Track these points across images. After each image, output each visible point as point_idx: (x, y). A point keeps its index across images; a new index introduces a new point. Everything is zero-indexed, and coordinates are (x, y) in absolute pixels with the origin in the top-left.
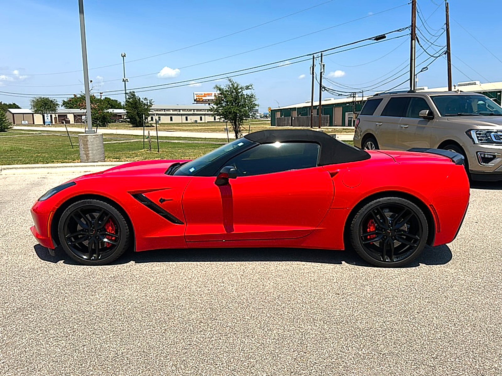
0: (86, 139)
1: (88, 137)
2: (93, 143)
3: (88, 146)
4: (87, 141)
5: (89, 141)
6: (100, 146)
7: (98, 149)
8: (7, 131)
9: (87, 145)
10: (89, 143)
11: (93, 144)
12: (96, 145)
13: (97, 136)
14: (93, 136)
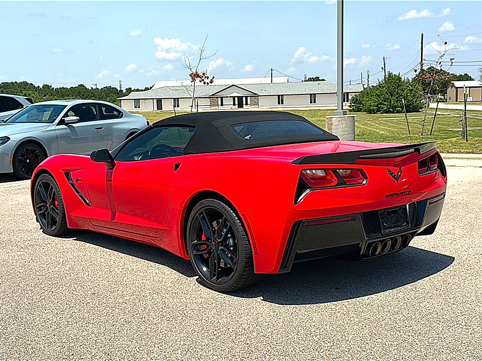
0: (331, 122)
1: (333, 119)
2: (337, 127)
3: (332, 131)
4: (332, 124)
5: (334, 124)
6: (347, 131)
7: (344, 135)
8: (421, 111)
9: (331, 129)
10: (333, 127)
11: (337, 129)
12: (341, 129)
13: (343, 118)
14: (339, 119)
